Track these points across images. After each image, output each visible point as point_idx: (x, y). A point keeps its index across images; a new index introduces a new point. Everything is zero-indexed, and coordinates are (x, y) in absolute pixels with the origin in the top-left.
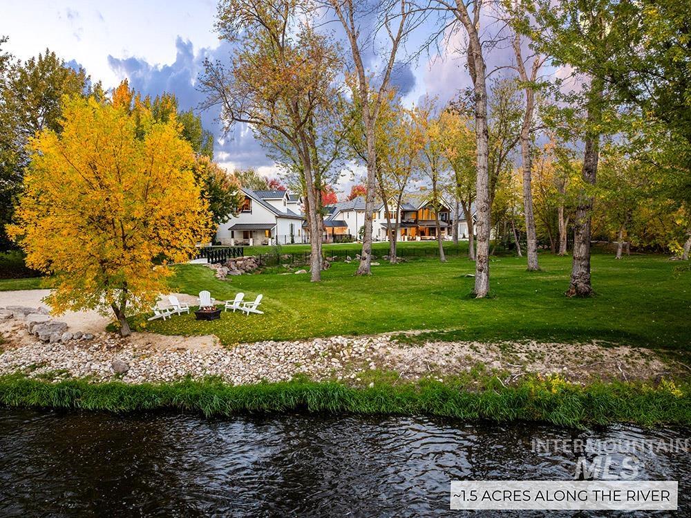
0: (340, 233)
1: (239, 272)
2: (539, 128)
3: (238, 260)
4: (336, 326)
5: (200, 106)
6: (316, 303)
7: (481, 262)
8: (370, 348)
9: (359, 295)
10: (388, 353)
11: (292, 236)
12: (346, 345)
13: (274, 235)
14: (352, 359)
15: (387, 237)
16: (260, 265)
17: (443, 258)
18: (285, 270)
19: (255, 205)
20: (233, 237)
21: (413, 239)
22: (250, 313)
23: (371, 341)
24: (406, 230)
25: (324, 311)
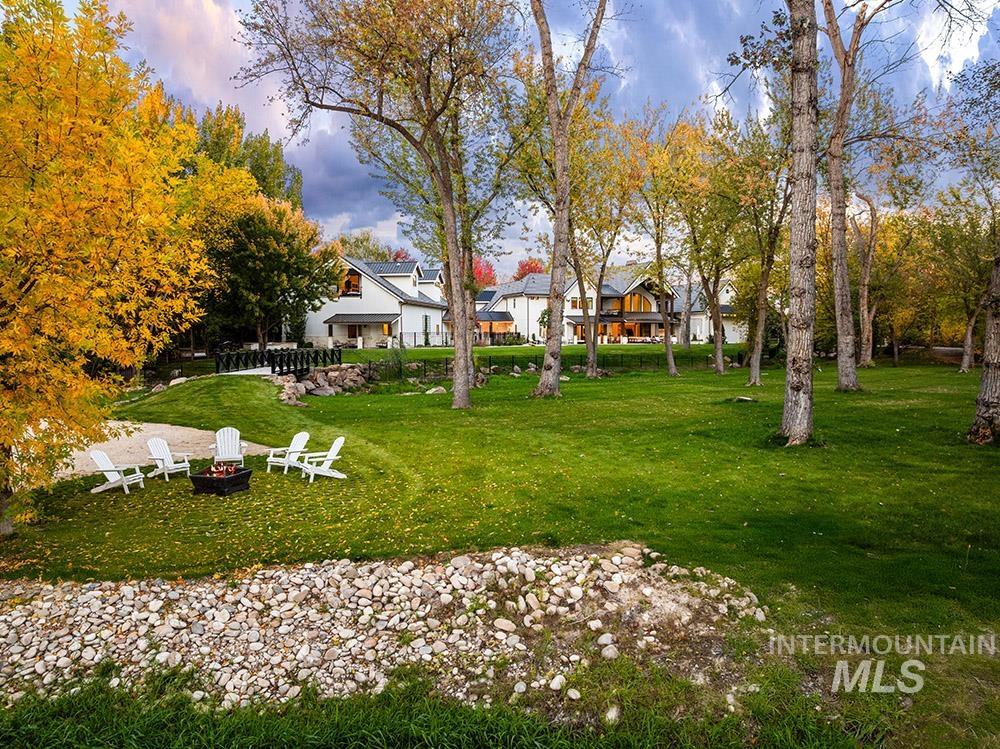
0: (502, 331)
1: (332, 391)
2: (861, 138)
3: (331, 370)
4: (504, 515)
5: (243, 74)
6: (461, 455)
7: (798, 371)
8: (596, 587)
9: (547, 436)
10: (645, 604)
11: (427, 334)
12: (531, 576)
13: (397, 332)
14: (551, 619)
15: (576, 337)
16: (370, 379)
17: (673, 370)
18: (410, 387)
19: (367, 285)
20: (331, 334)
21: (615, 341)
22: (317, 477)
23: (596, 566)
24: (605, 326)
25: (475, 473)
